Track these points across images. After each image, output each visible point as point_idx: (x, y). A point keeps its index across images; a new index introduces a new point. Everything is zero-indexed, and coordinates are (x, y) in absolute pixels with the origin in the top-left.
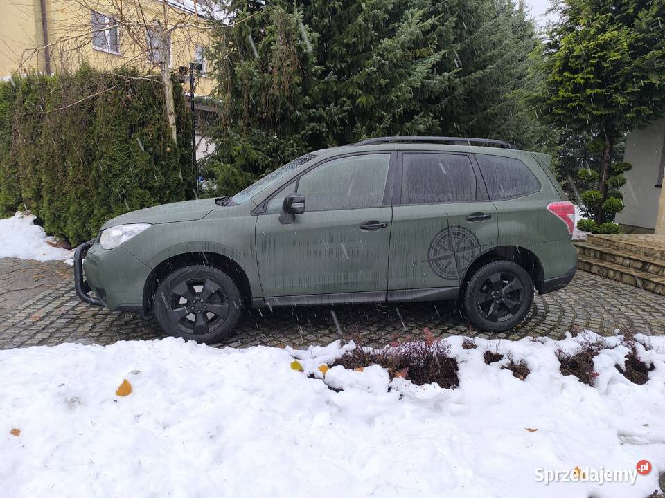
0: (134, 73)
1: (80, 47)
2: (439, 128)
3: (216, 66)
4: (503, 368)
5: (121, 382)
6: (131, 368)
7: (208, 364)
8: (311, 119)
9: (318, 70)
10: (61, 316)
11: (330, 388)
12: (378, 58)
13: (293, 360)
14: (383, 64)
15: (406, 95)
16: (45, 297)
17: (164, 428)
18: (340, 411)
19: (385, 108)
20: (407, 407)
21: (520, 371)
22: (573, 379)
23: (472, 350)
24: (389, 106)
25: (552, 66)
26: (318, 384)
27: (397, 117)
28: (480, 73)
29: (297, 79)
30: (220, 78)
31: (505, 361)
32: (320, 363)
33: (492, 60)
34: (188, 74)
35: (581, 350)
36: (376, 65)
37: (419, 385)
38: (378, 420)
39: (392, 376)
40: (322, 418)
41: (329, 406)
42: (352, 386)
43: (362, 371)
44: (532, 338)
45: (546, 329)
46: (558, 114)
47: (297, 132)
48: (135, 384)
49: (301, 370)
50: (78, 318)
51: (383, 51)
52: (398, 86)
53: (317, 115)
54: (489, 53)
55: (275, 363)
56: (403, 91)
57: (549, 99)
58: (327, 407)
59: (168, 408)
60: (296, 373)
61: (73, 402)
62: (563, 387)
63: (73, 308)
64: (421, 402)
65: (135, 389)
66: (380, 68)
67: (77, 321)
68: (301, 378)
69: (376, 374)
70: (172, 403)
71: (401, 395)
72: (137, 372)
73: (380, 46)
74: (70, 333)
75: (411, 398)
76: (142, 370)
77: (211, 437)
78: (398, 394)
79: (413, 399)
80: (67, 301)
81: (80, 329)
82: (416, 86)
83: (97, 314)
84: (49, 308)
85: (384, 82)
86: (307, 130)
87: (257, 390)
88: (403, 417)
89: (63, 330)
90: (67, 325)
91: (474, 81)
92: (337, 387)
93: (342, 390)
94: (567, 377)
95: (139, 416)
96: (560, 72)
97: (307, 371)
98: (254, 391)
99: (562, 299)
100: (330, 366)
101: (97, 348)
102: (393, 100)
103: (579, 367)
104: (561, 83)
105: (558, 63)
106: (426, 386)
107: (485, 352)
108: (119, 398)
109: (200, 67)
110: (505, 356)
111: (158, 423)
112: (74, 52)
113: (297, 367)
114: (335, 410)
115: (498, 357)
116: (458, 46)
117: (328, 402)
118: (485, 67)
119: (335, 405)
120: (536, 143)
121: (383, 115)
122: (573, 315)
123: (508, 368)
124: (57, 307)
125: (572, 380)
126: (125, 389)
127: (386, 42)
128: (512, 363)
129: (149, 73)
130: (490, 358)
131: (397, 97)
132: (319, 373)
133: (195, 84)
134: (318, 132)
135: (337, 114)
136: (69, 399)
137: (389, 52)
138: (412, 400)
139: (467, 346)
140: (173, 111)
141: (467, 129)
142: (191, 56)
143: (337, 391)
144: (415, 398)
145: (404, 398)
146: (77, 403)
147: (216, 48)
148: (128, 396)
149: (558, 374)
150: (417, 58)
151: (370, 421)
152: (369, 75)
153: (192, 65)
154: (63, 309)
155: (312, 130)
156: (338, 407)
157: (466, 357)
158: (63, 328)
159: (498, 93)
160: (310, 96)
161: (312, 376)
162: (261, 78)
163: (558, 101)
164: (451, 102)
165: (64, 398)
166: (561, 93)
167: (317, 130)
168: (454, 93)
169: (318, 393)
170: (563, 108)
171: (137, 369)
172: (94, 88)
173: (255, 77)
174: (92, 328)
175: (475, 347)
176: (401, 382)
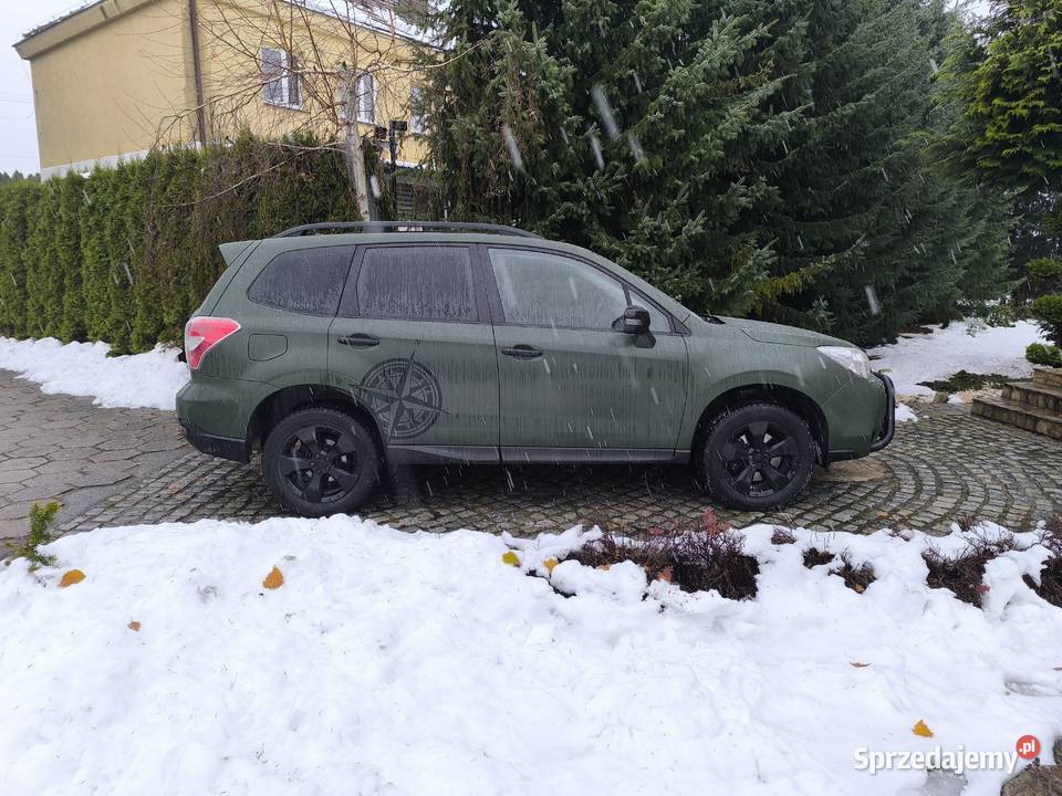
0: (310, 141)
1: (237, 108)
2: (780, 200)
3: (426, 124)
4: (831, 572)
5: (271, 570)
6: (285, 553)
7: (387, 552)
8: (565, 197)
9: (573, 122)
10: (206, 488)
11: (556, 591)
12: (667, 98)
13: (507, 551)
14: (675, 107)
15: (714, 153)
16: (189, 461)
17: (323, 632)
18: (570, 624)
19: (680, 174)
20: (669, 623)
21: (858, 579)
22: (946, 594)
23: (786, 547)
24: (686, 171)
25: (975, 90)
26: (540, 585)
27: (701, 187)
28: (850, 108)
29: (541, 139)
30: (432, 140)
31: (837, 564)
32: (547, 556)
33: (872, 85)
34: (387, 139)
35: (970, 551)
36: (664, 108)
37: (689, 592)
38: (624, 640)
39: (650, 578)
40: (542, 632)
41: (553, 617)
42: (589, 591)
43: (608, 569)
44: (890, 531)
45: (928, 521)
46: (987, 169)
47: (543, 216)
48: (287, 573)
49: (518, 566)
50: (229, 490)
51: (675, 87)
52: (701, 139)
53: (574, 189)
54: (868, 75)
55: (479, 553)
56: (709, 146)
57: (972, 143)
58: (551, 618)
59: (330, 608)
60: (510, 568)
61: (207, 593)
62: (927, 606)
63: (224, 477)
64: (693, 617)
65: (288, 582)
66: (671, 113)
67: (227, 495)
68: (517, 576)
69: (628, 575)
70: (336, 601)
71: (663, 607)
72: (292, 558)
73: (669, 79)
74: (217, 510)
75: (677, 611)
76: (300, 556)
77: (382, 647)
78: (657, 604)
79: (680, 612)
80: (217, 467)
81: (230, 505)
82: (728, 138)
83: (254, 485)
84: (191, 477)
85: (677, 133)
86: (558, 215)
87: (453, 589)
88: (662, 637)
89: (208, 506)
90: (214, 499)
91: (841, 122)
92: (567, 590)
93: (574, 595)
94: (936, 590)
95: (290, 616)
96: (988, 99)
97: (526, 566)
98: (449, 590)
99: (970, 474)
100: (560, 561)
101: (245, 526)
102: (692, 162)
103: (959, 577)
104: (990, 116)
105: (982, 85)
106: (700, 593)
107: (806, 549)
108: (266, 591)
109: (404, 126)
110: (838, 556)
111: (313, 625)
112: (229, 116)
113: (512, 560)
114: (561, 622)
115: (826, 558)
116: (813, 66)
117: (552, 611)
118: (859, 98)
119: (563, 616)
120: (967, 216)
121: (677, 184)
122: (981, 500)
123: (839, 574)
124: (204, 475)
125: (944, 596)
126: (275, 580)
127: (678, 73)
128: (848, 567)
129: (332, 139)
130: (813, 558)
131: (699, 155)
132: (542, 570)
133: (397, 152)
134: (576, 216)
135: (605, 187)
136: (202, 588)
137: (684, 88)
138: (679, 614)
139: (778, 540)
140: (365, 194)
141: (830, 199)
142: (389, 111)
143: (567, 595)
144: (683, 611)
145: (667, 611)
146: (212, 595)
147: (425, 97)
148: (278, 590)
149: (922, 587)
150: (741, 91)
151: (613, 641)
152: (653, 124)
153: (394, 123)
154: (209, 478)
155: (565, 213)
156: (566, 619)
157: (775, 556)
158: (208, 503)
159: (885, 138)
160: (561, 163)
161: (532, 573)
162: (486, 139)
163: (985, 147)
164: (803, 157)
165: (196, 587)
166: (989, 134)
167: (573, 213)
168: (806, 142)
169: (539, 597)
170: (993, 158)
171: (292, 555)
172: (254, 167)
173: (478, 138)
174: (247, 503)
175: (792, 541)
176: (665, 588)
